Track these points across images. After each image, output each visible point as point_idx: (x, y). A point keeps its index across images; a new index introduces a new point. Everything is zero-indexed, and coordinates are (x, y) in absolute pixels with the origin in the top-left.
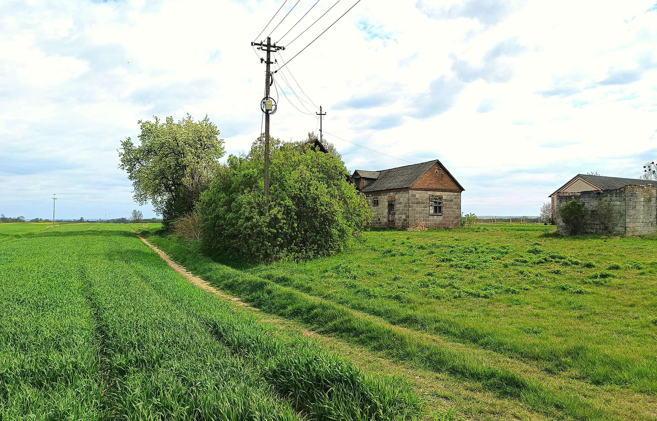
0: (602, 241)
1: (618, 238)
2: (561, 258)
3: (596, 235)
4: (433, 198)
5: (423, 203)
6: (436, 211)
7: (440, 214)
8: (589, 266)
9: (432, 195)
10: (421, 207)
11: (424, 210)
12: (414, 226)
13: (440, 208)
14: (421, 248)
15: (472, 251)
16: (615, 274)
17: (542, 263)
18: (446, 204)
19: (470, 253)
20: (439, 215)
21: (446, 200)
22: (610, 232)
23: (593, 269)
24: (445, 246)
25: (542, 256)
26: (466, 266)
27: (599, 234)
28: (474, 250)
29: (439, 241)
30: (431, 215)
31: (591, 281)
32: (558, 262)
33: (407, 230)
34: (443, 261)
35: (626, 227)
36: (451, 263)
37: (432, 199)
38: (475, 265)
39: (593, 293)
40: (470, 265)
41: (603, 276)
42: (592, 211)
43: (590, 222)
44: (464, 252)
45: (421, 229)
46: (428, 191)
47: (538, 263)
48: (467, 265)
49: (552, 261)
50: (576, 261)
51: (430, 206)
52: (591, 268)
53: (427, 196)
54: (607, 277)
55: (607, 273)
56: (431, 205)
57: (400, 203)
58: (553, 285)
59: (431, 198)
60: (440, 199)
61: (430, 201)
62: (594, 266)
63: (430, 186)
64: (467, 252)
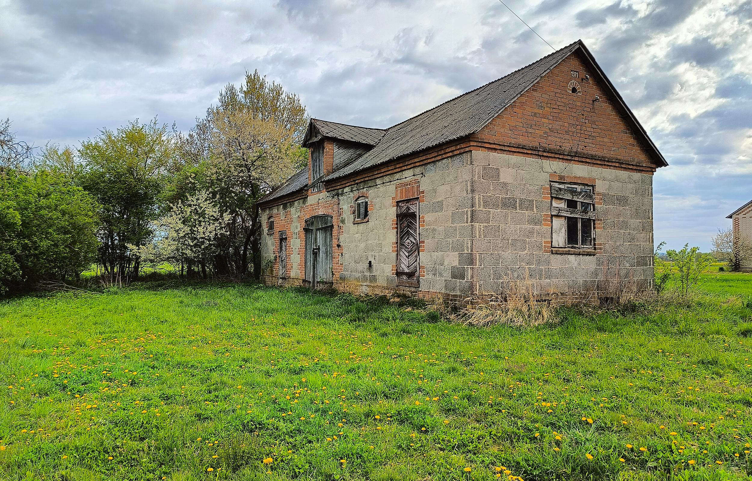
4: (562, 186)
5: (527, 205)
6: (572, 238)
7: (588, 248)
9: (560, 177)
10: (521, 222)
11: (531, 232)
12: (492, 296)
13: (588, 224)
18: (606, 212)
20: (582, 254)
21: (605, 197)
30: (556, 253)
37: (561, 190)
46: (547, 158)
51: (552, 216)
53: (543, 178)
56: (555, 213)
57: (439, 207)
59: (557, 185)
60: (587, 191)
61: (552, 197)
63: (553, 142)
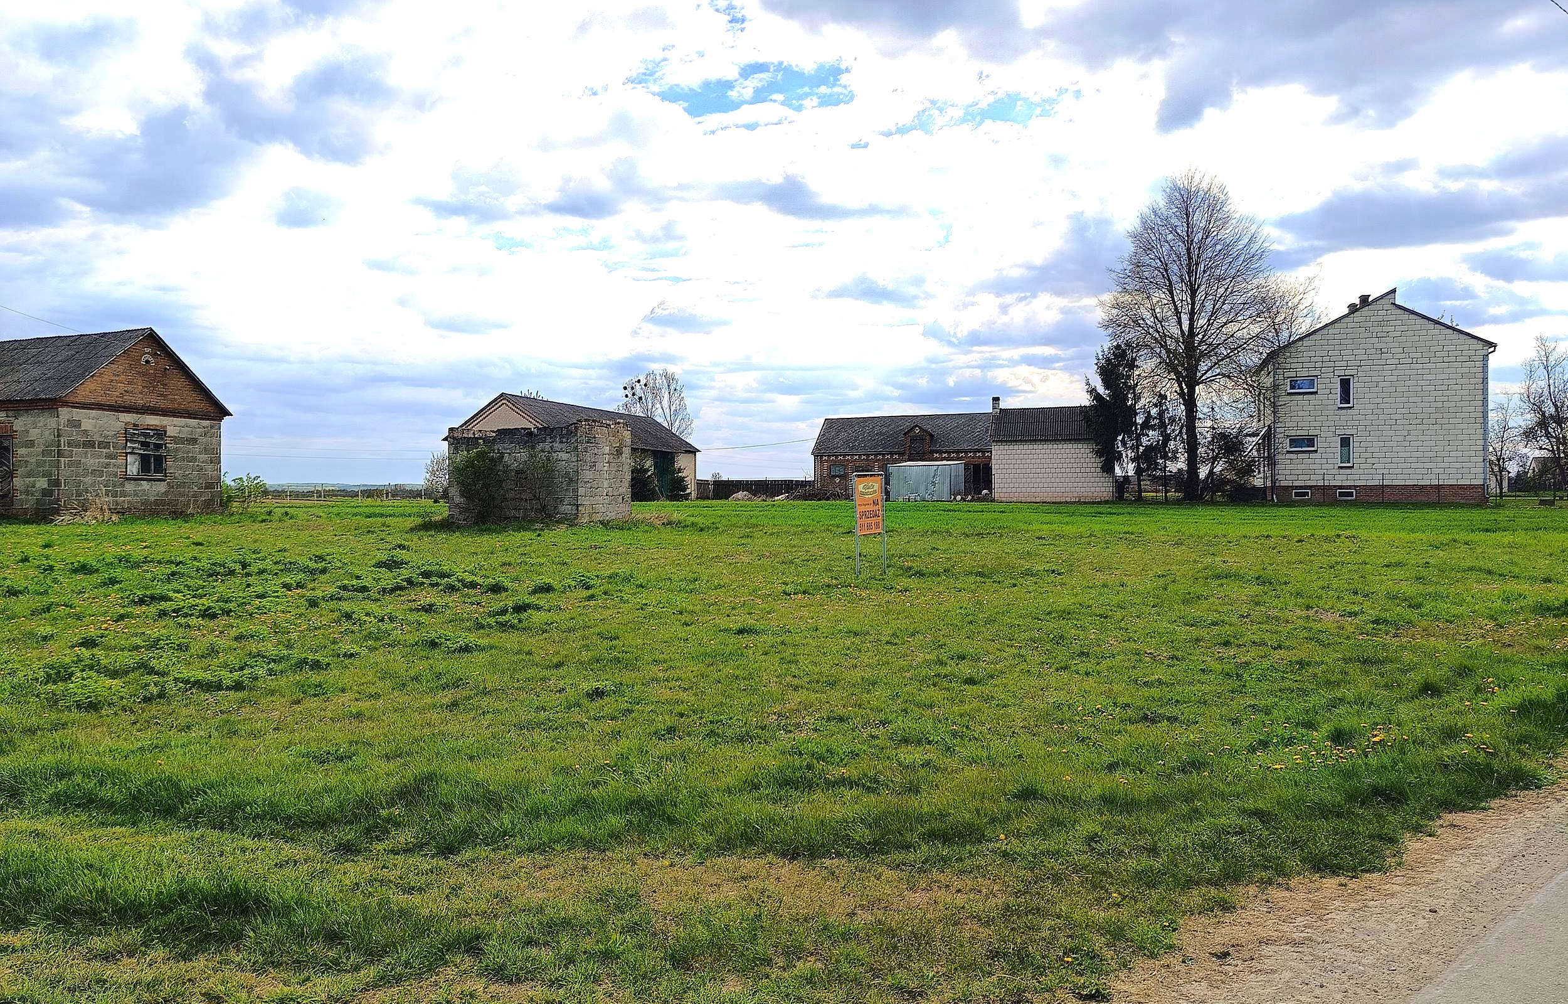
0: (533, 535)
1: (564, 527)
2: (443, 575)
3: (524, 524)
4: (137, 432)
5: (104, 445)
6: (145, 468)
7: (159, 476)
8: (496, 589)
9: (135, 425)
10: (100, 457)
11: (108, 465)
12: (75, 509)
13: (159, 460)
14: (84, 569)
15: (232, 572)
16: (542, 603)
17: (402, 588)
18: (177, 450)
19: (226, 575)
20: (154, 480)
21: (176, 440)
22: (550, 516)
23: (504, 594)
24: (159, 562)
25: (405, 573)
26: (206, 610)
27: (529, 521)
28: (238, 567)
29: (145, 548)
30: (130, 479)
31: (492, 621)
32: (437, 584)
33: (52, 521)
34: (142, 602)
35: (578, 506)
36: (164, 605)
37: (135, 434)
38: (232, 606)
39: (492, 647)
40: (217, 607)
41: (520, 609)
42: (518, 472)
43: (511, 495)
44: (210, 575)
45: (100, 518)
46: (123, 412)
47: (393, 590)
48: (209, 608)
49: (423, 583)
50: (471, 580)
51: (126, 453)
52: (500, 593)
53: (119, 426)
54: (525, 611)
55: (527, 601)
56: (129, 451)
57: (31, 444)
58: (411, 639)
59: (132, 431)
60: (159, 434)
61: (127, 440)
62: (506, 590)
63: (129, 399)
64: (218, 573)
